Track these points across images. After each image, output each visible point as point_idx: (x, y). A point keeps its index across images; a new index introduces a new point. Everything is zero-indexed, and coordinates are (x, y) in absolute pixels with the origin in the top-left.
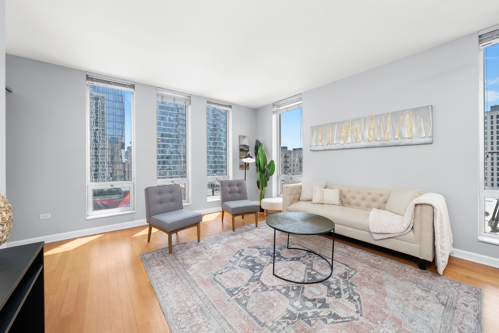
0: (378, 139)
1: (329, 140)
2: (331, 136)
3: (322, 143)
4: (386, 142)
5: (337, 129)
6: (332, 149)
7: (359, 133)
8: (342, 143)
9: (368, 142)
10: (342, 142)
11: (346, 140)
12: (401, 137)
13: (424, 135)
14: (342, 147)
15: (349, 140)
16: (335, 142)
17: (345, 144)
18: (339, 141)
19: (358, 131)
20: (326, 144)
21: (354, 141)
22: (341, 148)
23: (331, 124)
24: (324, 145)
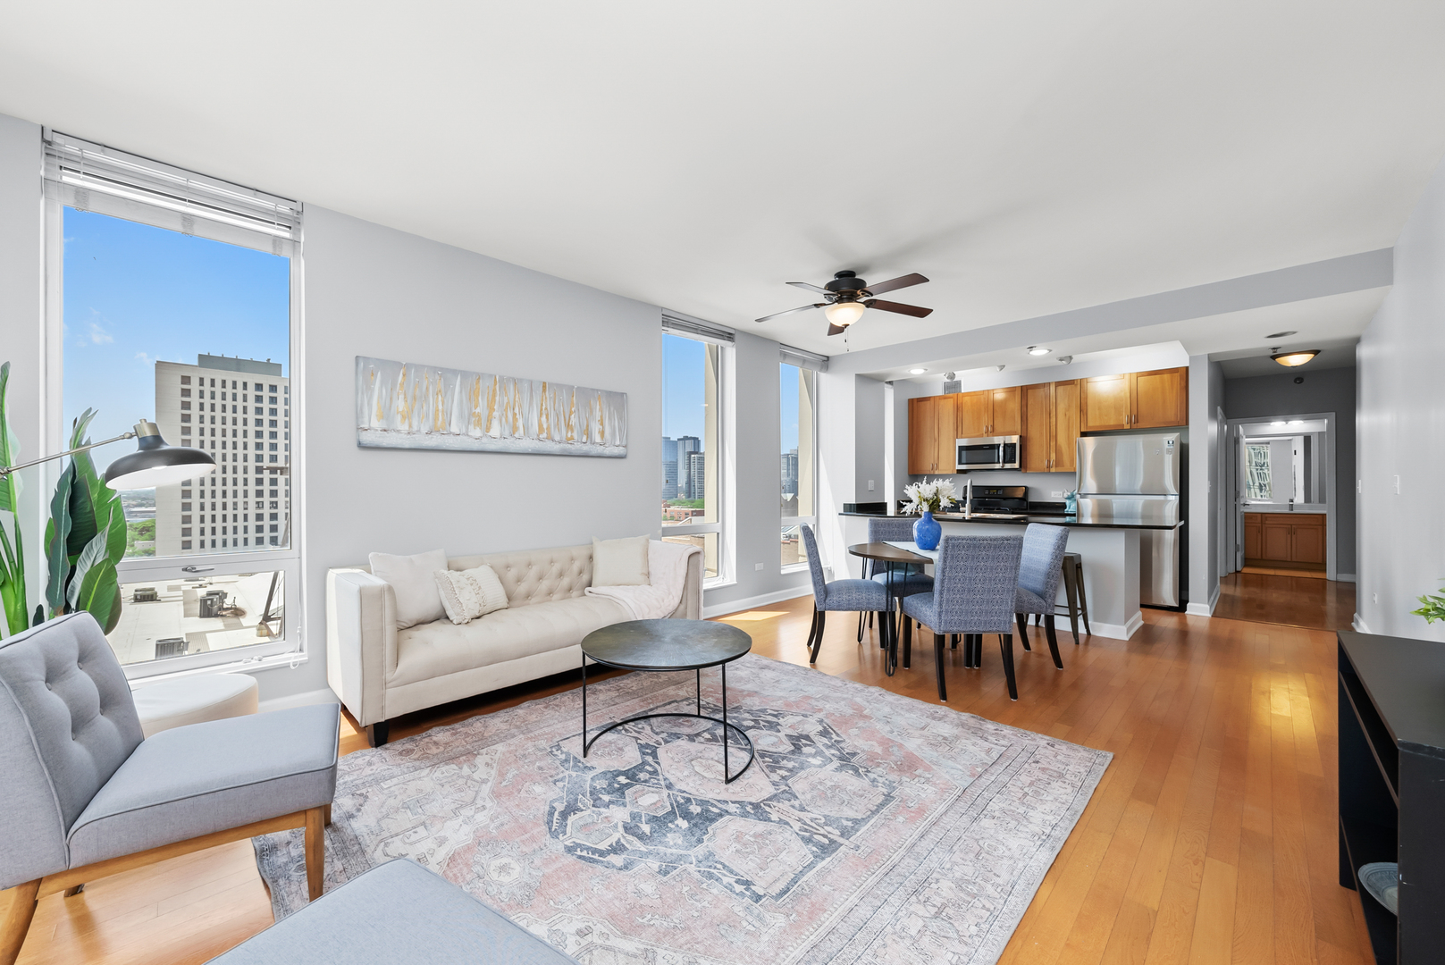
0: (557, 438)
1: (436, 419)
2: (440, 407)
3: (410, 426)
4: (569, 446)
5: (461, 392)
6: (444, 447)
7: (518, 416)
8: (475, 437)
9: (537, 441)
10: (477, 432)
11: (488, 429)
12: (591, 440)
13: (618, 443)
14: (476, 446)
15: (495, 430)
16: (454, 429)
17: (485, 440)
18: (467, 428)
19: (517, 410)
20: (425, 429)
21: (506, 434)
22: (475, 448)
23: (441, 369)
24: (419, 431)
